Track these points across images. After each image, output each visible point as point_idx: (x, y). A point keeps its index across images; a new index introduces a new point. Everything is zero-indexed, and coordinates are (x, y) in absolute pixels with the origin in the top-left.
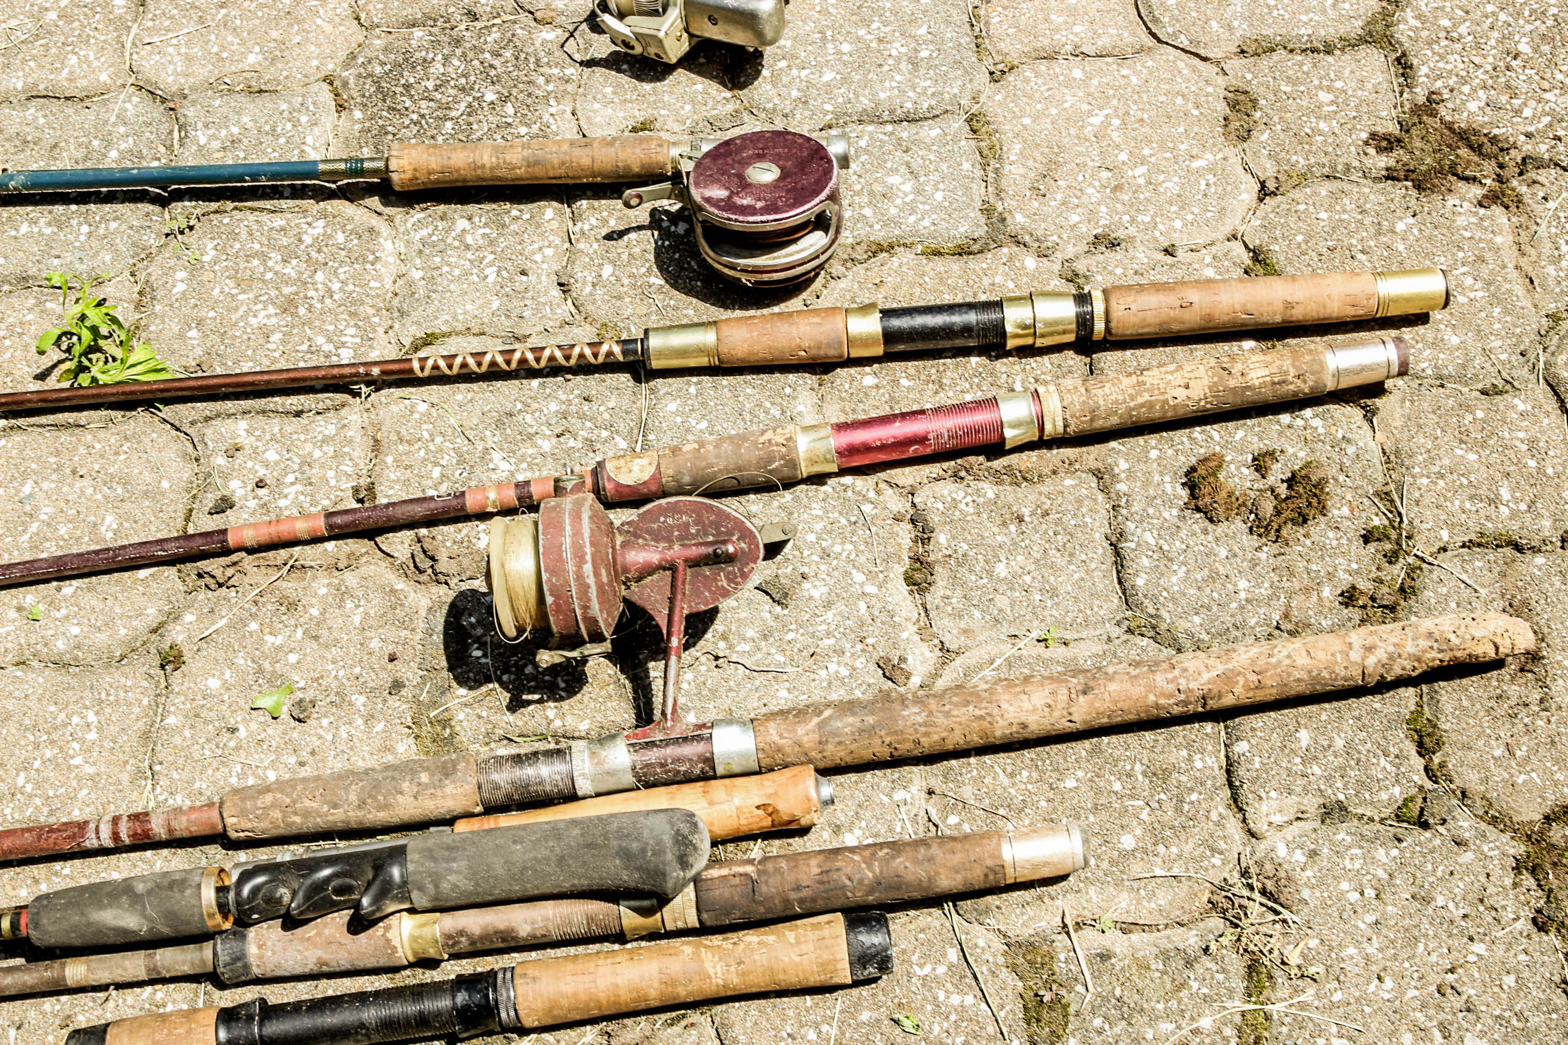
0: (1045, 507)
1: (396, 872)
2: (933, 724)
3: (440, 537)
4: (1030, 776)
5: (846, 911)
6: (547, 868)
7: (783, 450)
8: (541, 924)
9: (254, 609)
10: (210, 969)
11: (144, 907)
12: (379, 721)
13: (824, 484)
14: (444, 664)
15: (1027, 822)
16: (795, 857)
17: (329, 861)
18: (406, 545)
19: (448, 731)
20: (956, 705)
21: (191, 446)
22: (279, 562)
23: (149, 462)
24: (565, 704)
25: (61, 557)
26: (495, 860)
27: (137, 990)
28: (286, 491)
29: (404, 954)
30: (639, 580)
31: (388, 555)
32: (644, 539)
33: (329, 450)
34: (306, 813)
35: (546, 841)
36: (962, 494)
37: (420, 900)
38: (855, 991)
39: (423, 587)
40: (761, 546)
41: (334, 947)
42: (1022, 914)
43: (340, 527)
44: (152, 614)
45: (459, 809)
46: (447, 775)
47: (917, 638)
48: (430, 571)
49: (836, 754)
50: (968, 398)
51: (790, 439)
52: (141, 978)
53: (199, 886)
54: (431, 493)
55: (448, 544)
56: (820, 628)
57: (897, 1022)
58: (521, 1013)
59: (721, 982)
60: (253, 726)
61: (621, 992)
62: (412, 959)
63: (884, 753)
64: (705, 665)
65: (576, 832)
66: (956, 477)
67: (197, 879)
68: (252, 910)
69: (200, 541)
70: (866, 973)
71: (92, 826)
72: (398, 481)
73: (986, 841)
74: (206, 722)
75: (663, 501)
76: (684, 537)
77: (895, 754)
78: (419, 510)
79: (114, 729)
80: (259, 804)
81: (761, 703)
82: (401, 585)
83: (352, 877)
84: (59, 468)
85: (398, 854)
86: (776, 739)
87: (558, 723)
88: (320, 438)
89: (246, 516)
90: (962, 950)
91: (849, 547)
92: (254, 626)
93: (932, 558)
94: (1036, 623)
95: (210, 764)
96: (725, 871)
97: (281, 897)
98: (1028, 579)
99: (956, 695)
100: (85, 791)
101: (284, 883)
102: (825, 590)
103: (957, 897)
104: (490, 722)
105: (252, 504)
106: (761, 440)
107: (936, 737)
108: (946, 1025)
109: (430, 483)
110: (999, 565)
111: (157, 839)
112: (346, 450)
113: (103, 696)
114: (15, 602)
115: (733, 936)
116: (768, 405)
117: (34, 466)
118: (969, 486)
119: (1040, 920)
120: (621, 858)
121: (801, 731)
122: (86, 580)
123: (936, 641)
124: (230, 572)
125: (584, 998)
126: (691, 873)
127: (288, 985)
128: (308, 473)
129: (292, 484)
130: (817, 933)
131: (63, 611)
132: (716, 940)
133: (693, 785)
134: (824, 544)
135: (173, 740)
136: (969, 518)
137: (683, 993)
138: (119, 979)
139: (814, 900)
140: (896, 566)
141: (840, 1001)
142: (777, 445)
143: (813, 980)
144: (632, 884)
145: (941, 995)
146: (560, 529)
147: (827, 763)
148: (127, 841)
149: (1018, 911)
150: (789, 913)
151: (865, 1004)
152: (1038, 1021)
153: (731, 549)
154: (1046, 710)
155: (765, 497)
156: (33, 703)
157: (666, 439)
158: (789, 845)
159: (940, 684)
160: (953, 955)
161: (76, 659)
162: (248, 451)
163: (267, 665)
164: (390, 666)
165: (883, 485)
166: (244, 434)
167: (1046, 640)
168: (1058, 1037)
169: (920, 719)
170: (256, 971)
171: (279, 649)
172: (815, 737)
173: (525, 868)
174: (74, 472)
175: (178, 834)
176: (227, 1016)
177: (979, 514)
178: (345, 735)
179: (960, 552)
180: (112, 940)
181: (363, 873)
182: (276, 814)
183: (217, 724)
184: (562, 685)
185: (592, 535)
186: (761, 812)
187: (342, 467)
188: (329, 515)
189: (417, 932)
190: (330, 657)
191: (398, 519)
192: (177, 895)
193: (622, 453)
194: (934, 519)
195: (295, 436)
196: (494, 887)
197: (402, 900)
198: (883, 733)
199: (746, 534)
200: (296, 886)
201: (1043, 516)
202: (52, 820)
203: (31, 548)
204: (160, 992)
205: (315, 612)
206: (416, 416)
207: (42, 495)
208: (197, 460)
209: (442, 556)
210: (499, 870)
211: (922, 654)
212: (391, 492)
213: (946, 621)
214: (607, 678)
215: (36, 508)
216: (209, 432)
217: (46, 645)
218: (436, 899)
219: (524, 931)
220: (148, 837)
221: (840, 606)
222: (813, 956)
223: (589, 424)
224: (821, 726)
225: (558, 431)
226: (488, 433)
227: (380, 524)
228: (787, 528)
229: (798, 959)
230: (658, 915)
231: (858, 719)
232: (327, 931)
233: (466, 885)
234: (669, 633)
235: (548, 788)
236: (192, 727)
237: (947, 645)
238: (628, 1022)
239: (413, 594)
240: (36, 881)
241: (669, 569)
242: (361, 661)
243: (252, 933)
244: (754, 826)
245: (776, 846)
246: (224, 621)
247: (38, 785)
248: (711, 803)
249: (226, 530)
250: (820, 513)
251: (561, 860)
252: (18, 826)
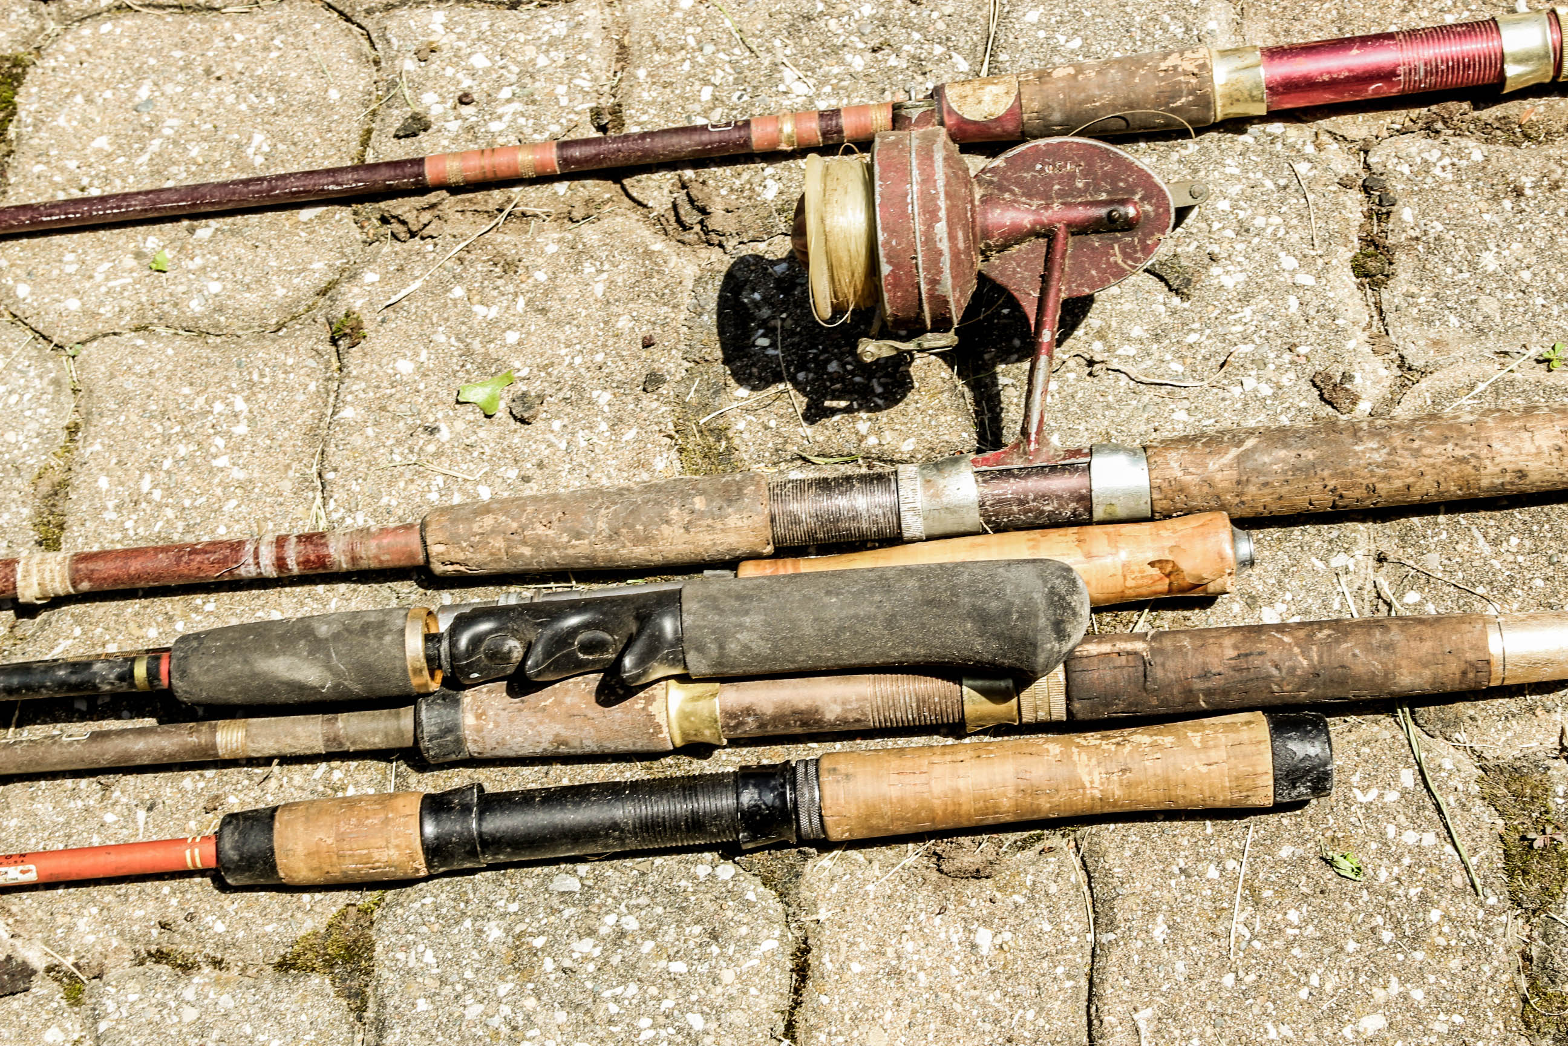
0: (1555, 177)
1: (668, 626)
2: (1397, 466)
3: (711, 182)
4: (1521, 545)
5: (1268, 709)
6: (872, 631)
7: (1194, 81)
8: (855, 705)
9: (459, 269)
10: (409, 742)
11: (329, 656)
12: (630, 427)
13: (1243, 132)
14: (719, 354)
15: (1515, 606)
16: (1200, 634)
17: (576, 607)
18: (666, 192)
19: (724, 443)
20: (1429, 440)
21: (367, 44)
22: (492, 207)
23: (310, 62)
24: (883, 416)
25: (196, 187)
26: (802, 615)
27: (308, 767)
28: (500, 111)
29: (671, 735)
30: (1003, 248)
31: (640, 204)
32: (1012, 192)
33: (559, 56)
34: (538, 544)
35: (872, 593)
36: (1436, 154)
37: (697, 664)
38: (1272, 819)
39: (688, 249)
40: (1172, 211)
41: (578, 721)
42: (1506, 729)
43: (577, 162)
44: (320, 269)
45: (743, 548)
46: (730, 502)
47: (1368, 349)
48: (698, 228)
49: (1258, 498)
50: (1450, 19)
51: (1203, 66)
52: (316, 751)
53: (402, 632)
54: (699, 121)
55: (724, 192)
56: (1234, 329)
57: (1329, 863)
58: (828, 820)
59: (1098, 794)
60: (459, 425)
61: (963, 800)
62: (679, 742)
63: (1324, 501)
64: (1075, 372)
65: (912, 583)
66: (1429, 130)
67: (399, 622)
68: (471, 667)
69: (386, 173)
70: (1294, 793)
71: (249, 548)
72: (653, 102)
73: (1466, 627)
74: (396, 418)
75: (1041, 142)
76: (1068, 195)
77: (1340, 503)
78: (687, 143)
79: (271, 422)
80: (476, 528)
81: (1151, 426)
82: (658, 245)
83: (605, 630)
84: (187, 66)
85: (672, 601)
86: (1179, 474)
87: (872, 440)
88: (546, 39)
89: (446, 143)
90: (1421, 772)
91: (1276, 220)
92: (458, 292)
93: (1391, 241)
94: (1535, 337)
95: (402, 474)
96: (1106, 648)
97: (510, 651)
98: (1526, 275)
99: (1430, 427)
100: (233, 503)
101: (515, 634)
102: (1242, 277)
103: (1415, 700)
104: (779, 434)
105: (454, 126)
106: (1163, 66)
107: (1398, 484)
108: (1396, 870)
109: (697, 107)
110: (1485, 254)
111: (335, 569)
112: (582, 57)
113: (256, 377)
114: (132, 245)
115: (1116, 735)
116: (1166, 18)
117: (152, 61)
118: (1446, 143)
119: (1530, 739)
120: (974, 621)
121: (1213, 464)
122: (230, 220)
123: (1394, 355)
124: (426, 217)
125: (913, 804)
126: (1066, 647)
127: (510, 770)
128: (530, 87)
129: (509, 101)
130: (1232, 735)
131: (199, 261)
132: (1092, 739)
133: (1062, 531)
134: (1242, 215)
135: (351, 439)
136: (1446, 188)
137: (1046, 806)
138: (287, 751)
139: (1226, 692)
140: (1342, 249)
141: (1253, 830)
142: (1185, 73)
143: (1223, 799)
144: (988, 657)
145: (1391, 831)
146: (905, 173)
147: (1246, 512)
148: (296, 570)
149: (1500, 725)
150: (1189, 708)
151: (1286, 836)
152: (1525, 873)
153: (1131, 211)
154: (1556, 454)
155: (1161, 146)
156: (160, 382)
157: (1024, 60)
158: (1186, 619)
159: (1402, 412)
160: (1408, 777)
161: (216, 326)
162: (446, 53)
163: (476, 345)
164: (644, 354)
165: (1324, 138)
166: (441, 30)
167: (1549, 361)
168: (1552, 896)
169: (1379, 457)
170: (472, 748)
171: (493, 323)
172: (1234, 474)
173: (842, 629)
174: (208, 72)
175: (364, 564)
176: (435, 805)
177: (1460, 183)
178: (583, 444)
179: (1432, 233)
180: (283, 698)
181: (621, 624)
182: (499, 543)
183: (410, 421)
184: (879, 390)
185: (948, 184)
186: (1155, 571)
187: (577, 81)
188: (563, 145)
189: (689, 707)
190: (562, 338)
191: (657, 155)
192: (373, 642)
193: (962, 77)
194: (1396, 187)
195: (512, 36)
196: (799, 652)
197: (673, 663)
198: (1326, 473)
199: (1153, 193)
200: (532, 636)
201: (1550, 190)
202: (190, 539)
203: (152, 174)
204: (339, 771)
205: (541, 276)
206: (678, 14)
207: (166, 102)
208: (376, 62)
209: (717, 209)
210: (808, 629)
211: (1374, 371)
212: (644, 118)
213: (1409, 328)
214: (940, 384)
215: (158, 120)
216: (392, 24)
217: (176, 305)
218: (720, 664)
219: (832, 713)
220: (324, 565)
221: (1262, 301)
222: (1225, 766)
223: (916, 36)
224: (1239, 459)
225: (876, 42)
226: (777, 43)
227: (632, 161)
228: (1197, 188)
229: (1204, 769)
230: (1014, 701)
231: (1293, 454)
232: (568, 700)
233: (760, 647)
234: (1039, 324)
235: (864, 526)
236: (377, 423)
237: (1409, 360)
238: (966, 841)
239: (674, 258)
240: (170, 619)
241: (1044, 236)
242: (604, 345)
243: (468, 697)
244: (1144, 591)
245: (1168, 618)
246: (418, 284)
247: (169, 492)
248: (1089, 556)
249: (422, 160)
250: (1236, 171)
251: (891, 621)
252: (142, 544)
